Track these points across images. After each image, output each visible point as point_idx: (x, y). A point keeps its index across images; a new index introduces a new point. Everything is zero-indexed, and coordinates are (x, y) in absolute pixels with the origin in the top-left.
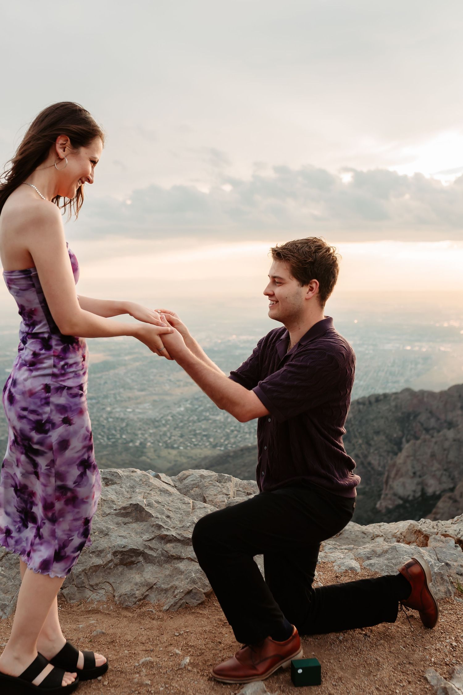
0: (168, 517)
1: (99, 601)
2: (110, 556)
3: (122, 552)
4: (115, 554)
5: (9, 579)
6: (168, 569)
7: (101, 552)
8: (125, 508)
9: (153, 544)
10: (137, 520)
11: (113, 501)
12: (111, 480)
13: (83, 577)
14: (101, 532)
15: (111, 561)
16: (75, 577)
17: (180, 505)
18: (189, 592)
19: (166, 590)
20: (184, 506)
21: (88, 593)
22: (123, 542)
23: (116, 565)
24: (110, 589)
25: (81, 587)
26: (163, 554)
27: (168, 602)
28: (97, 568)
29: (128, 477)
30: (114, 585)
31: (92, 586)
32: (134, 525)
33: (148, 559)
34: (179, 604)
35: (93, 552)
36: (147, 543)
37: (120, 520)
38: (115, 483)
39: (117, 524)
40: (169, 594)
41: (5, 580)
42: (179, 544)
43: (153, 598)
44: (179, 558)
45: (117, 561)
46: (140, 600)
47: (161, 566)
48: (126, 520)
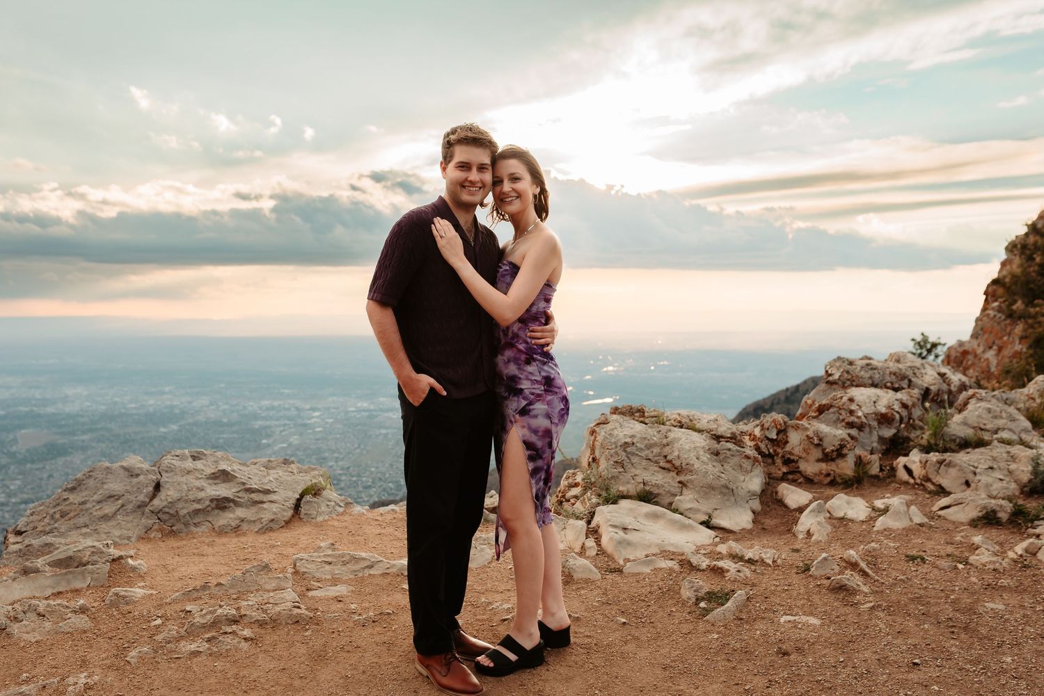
0: (249, 478)
1: (202, 532)
2: (208, 503)
3: (217, 499)
4: (212, 501)
5: (128, 522)
6: (254, 510)
7: (200, 500)
8: (213, 474)
9: (240, 494)
10: (224, 481)
11: (203, 470)
12: (198, 457)
13: (188, 517)
14: (198, 488)
15: (209, 506)
16: (181, 518)
17: (257, 472)
18: (272, 520)
19: (254, 521)
20: (261, 473)
21: (193, 528)
22: (218, 493)
23: (213, 509)
24: (210, 524)
25: (186, 524)
26: (249, 501)
27: (258, 526)
28: (197, 512)
29: (211, 455)
30: (212, 522)
31: (195, 524)
32: (223, 485)
33: (237, 504)
34: (265, 528)
35: (194, 501)
36: (235, 494)
37: (211, 481)
38: (202, 459)
39: (209, 484)
40: (257, 523)
41: (125, 523)
42: (261, 494)
43: (245, 526)
44: (262, 502)
45: (213, 505)
46: (235, 528)
47: (248, 508)
48: (215, 482)
